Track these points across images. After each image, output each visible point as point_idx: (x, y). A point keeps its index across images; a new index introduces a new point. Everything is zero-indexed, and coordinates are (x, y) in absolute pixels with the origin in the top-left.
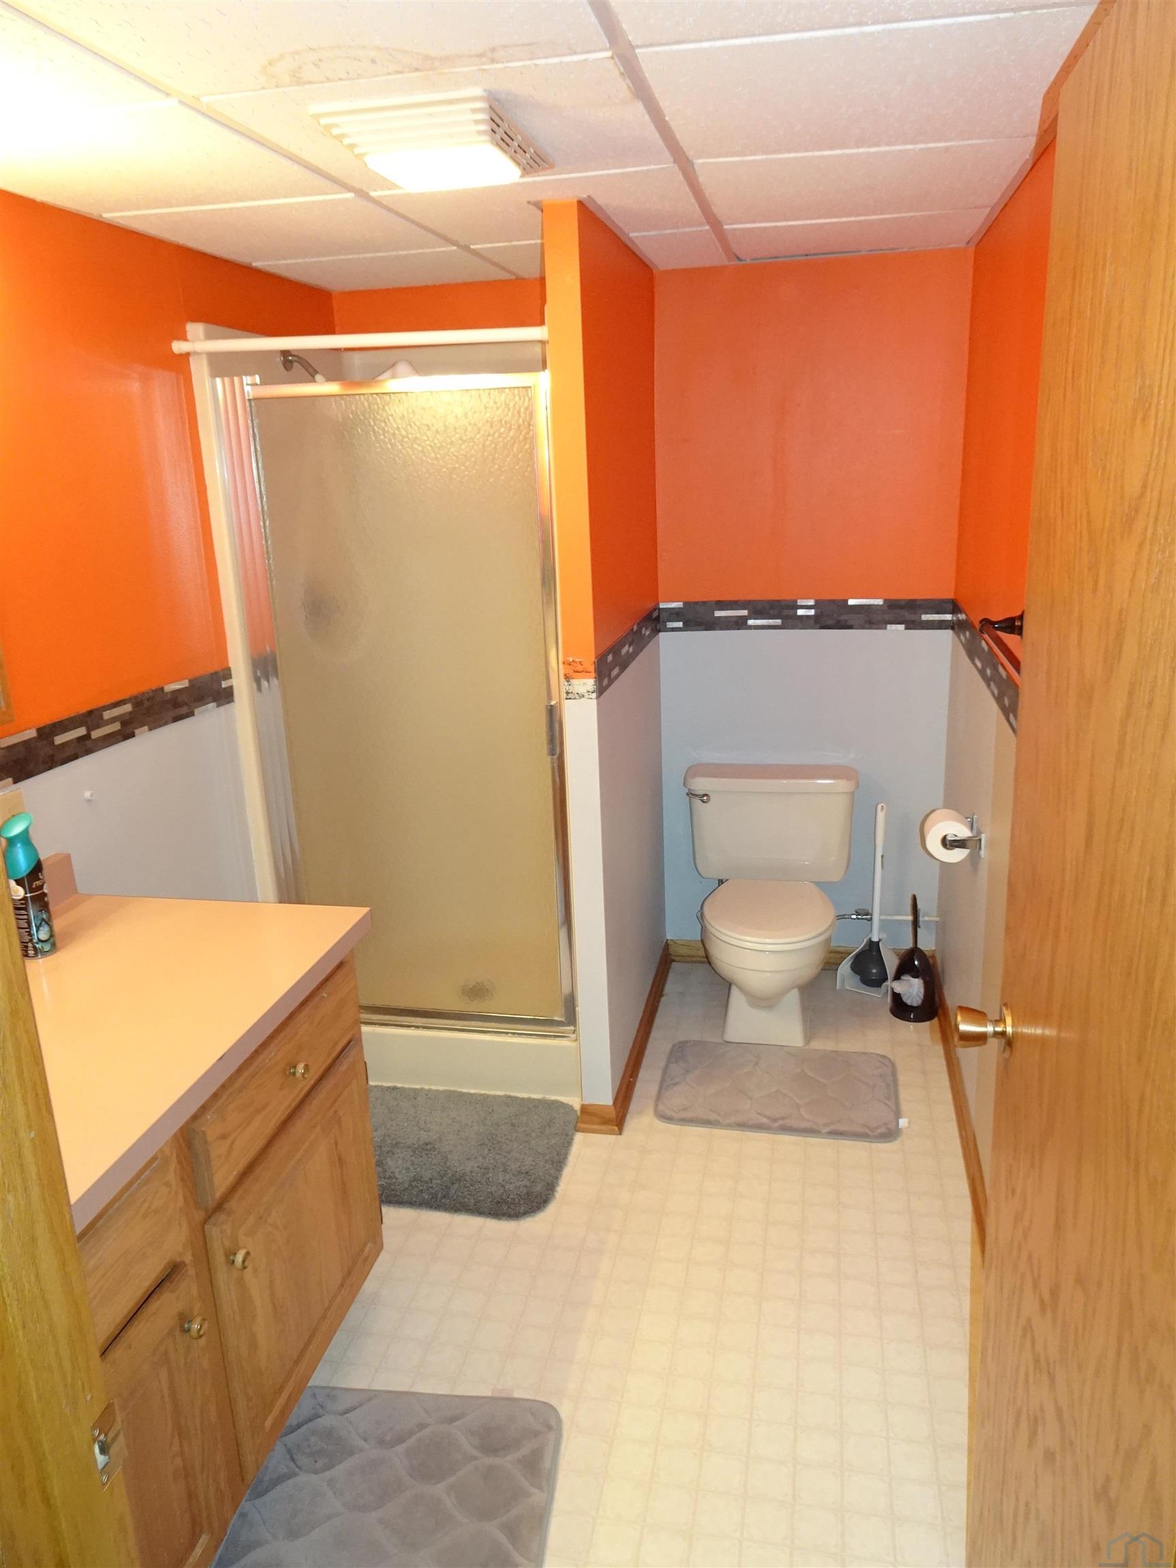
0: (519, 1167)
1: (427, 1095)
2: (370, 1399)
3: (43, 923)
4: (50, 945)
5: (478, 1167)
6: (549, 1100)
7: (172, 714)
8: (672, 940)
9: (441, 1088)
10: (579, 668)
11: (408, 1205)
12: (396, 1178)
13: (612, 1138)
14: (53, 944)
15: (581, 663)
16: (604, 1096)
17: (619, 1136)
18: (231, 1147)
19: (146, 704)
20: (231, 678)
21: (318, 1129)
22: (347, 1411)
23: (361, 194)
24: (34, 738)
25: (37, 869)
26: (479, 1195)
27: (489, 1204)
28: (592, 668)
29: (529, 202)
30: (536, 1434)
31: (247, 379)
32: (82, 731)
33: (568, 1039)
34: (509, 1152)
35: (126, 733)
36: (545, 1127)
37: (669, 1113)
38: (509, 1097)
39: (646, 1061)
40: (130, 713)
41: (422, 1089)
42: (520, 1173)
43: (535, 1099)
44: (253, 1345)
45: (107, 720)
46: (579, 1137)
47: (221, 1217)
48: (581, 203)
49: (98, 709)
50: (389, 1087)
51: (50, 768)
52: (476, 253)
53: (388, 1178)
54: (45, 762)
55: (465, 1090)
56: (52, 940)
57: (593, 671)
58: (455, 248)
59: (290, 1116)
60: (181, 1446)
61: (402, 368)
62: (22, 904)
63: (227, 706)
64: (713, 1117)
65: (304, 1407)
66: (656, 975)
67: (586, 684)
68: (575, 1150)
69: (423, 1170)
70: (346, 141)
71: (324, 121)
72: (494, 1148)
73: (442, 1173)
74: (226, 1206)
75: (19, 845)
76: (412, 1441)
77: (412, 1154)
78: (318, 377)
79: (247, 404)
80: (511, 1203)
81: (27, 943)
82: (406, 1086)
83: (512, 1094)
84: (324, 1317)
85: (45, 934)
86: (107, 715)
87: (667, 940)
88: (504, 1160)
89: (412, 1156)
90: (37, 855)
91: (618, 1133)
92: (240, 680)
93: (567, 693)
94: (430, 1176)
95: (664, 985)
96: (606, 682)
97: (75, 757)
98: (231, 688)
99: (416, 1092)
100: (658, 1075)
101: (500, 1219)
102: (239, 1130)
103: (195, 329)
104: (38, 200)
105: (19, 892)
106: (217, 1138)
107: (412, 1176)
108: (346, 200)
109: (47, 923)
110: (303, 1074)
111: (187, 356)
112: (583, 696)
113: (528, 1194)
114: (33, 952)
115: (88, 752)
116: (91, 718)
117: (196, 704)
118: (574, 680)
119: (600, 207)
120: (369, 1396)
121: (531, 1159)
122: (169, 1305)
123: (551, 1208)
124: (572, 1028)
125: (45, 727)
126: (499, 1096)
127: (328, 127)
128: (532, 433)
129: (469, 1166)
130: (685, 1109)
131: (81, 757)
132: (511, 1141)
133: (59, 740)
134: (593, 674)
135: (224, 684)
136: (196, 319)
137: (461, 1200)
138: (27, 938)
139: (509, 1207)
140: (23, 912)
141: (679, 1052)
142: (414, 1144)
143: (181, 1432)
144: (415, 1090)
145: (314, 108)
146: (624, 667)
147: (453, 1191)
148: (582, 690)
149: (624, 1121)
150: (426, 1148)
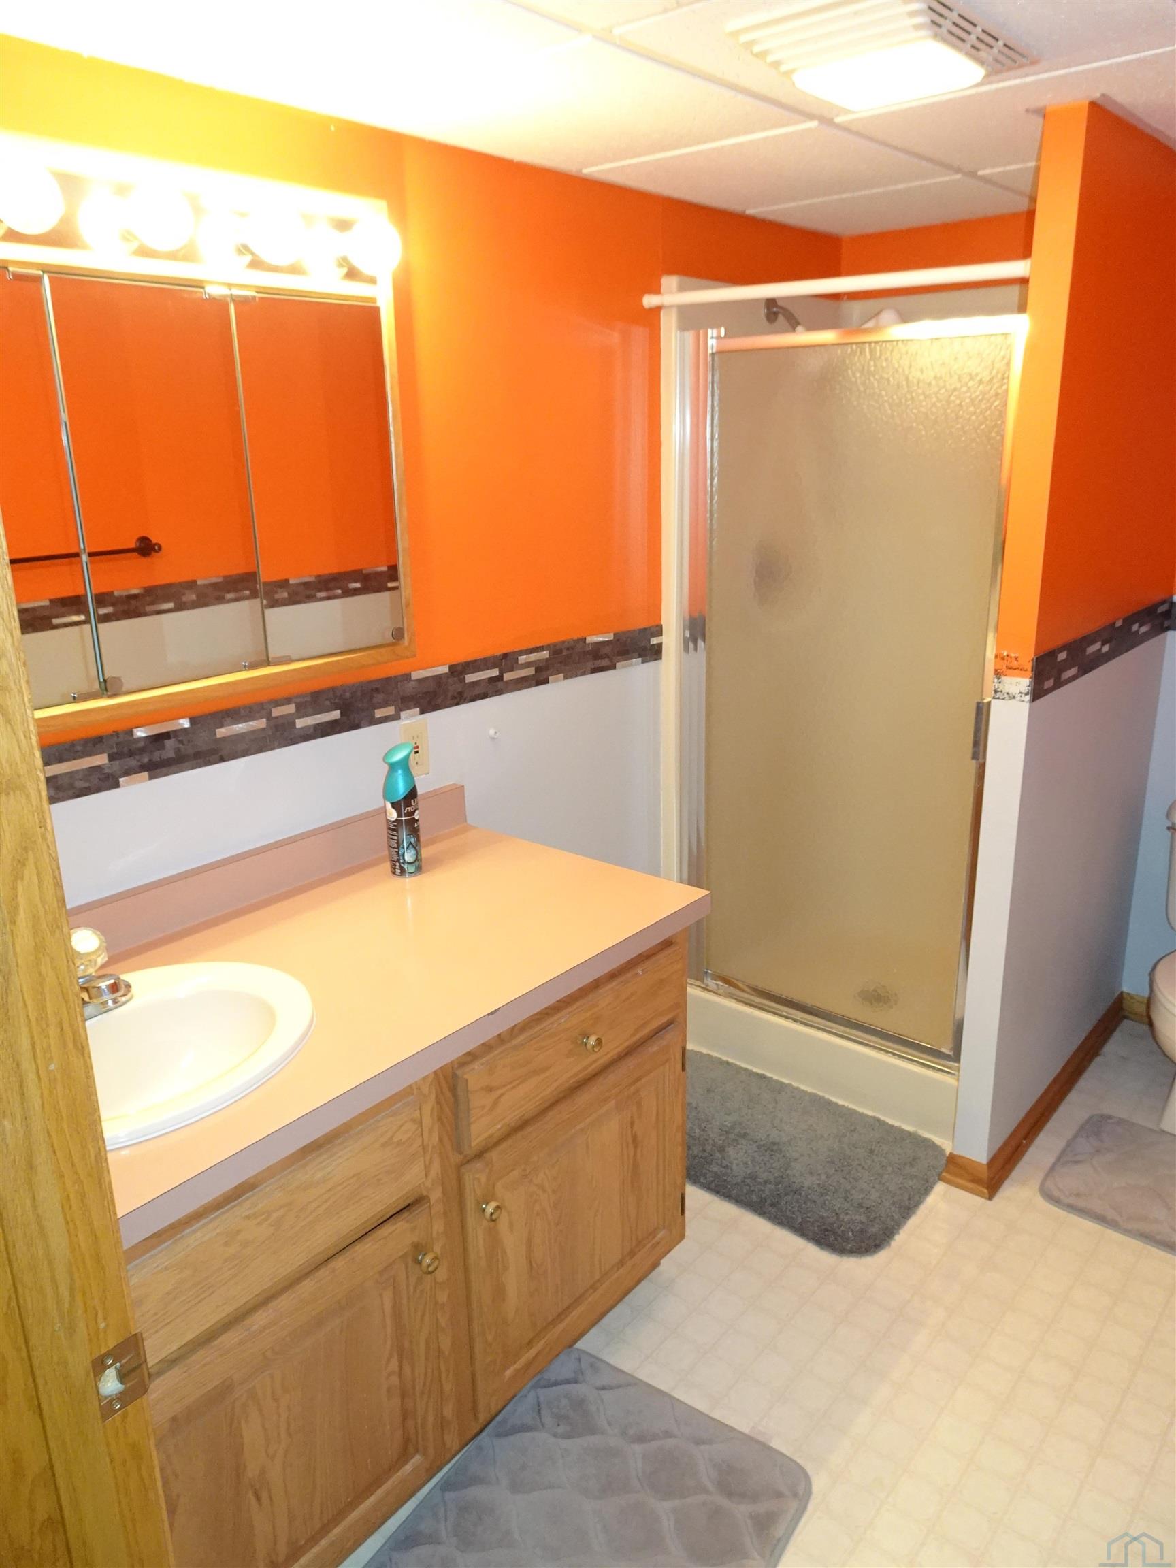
0: (862, 1199)
1: (792, 1092)
2: (629, 1385)
3: (411, 846)
4: (414, 867)
5: (819, 1185)
6: (920, 1136)
7: (590, 665)
8: (1129, 994)
9: (810, 1090)
10: (1015, 664)
11: (734, 1201)
12: (731, 1169)
13: (978, 1201)
14: (419, 866)
15: (1016, 659)
16: (979, 1151)
17: (988, 1202)
18: (496, 1103)
19: (565, 652)
20: (662, 635)
21: (612, 1103)
22: (604, 1388)
23: (827, 121)
24: (446, 674)
25: (412, 794)
26: (809, 1215)
27: (816, 1228)
28: (1029, 666)
29: (1027, 111)
30: (779, 1495)
31: (712, 333)
32: (494, 673)
33: (953, 1076)
34: (856, 1180)
35: (540, 678)
36: (905, 1164)
37: (1056, 1193)
38: (878, 1120)
39: (1051, 1125)
40: (547, 660)
41: (790, 1085)
42: (860, 1206)
43: (905, 1130)
44: (499, 1293)
45: (522, 664)
46: (940, 1187)
47: (479, 1165)
48: (1094, 105)
49: (514, 653)
50: (757, 1074)
51: (458, 704)
52: (986, 180)
53: (724, 1167)
54: (454, 697)
55: (834, 1099)
56: (417, 863)
57: (1030, 669)
58: (958, 176)
59: (580, 1086)
60: (401, 1367)
61: (887, 316)
62: (395, 826)
63: (652, 664)
64: (1111, 1214)
65: (562, 1368)
66: (1096, 1027)
67: (1020, 684)
68: (930, 1200)
69: (761, 1170)
70: (770, 59)
71: (744, 38)
72: (842, 1171)
73: (779, 1179)
74: (487, 1155)
75: (400, 772)
76: (654, 1445)
77: (756, 1149)
78: (799, 328)
79: (709, 359)
80: (839, 1236)
81: (396, 862)
82: (775, 1077)
83: (882, 1118)
84: (593, 1288)
85: (411, 856)
86: (522, 659)
87: (1122, 992)
88: (848, 1187)
89: (755, 1152)
90: (414, 781)
91: (987, 1196)
92: (671, 639)
93: (996, 692)
94: (765, 1179)
95: (1105, 1041)
96: (1049, 684)
97: (485, 696)
98: (660, 645)
99: (782, 1087)
100: (1062, 1144)
101: (822, 1248)
102: (509, 1087)
103: (670, 282)
104: (515, 161)
105: (393, 815)
106: (482, 1089)
107: (748, 1172)
108: (809, 130)
109: (414, 847)
110: (593, 1047)
111: (658, 310)
112: (1014, 697)
113: (862, 1231)
114: (399, 871)
115: (499, 692)
116: (506, 661)
117: (619, 658)
118: (1005, 677)
119: (1122, 107)
120: (632, 1382)
121: (878, 1194)
122: (400, 1234)
123: (882, 1256)
124: (956, 1065)
125: (458, 664)
126: (867, 1116)
127: (749, 45)
128: (1004, 387)
129: (809, 1181)
130: (1078, 1195)
131: (490, 697)
132: (863, 1168)
133: (470, 678)
134: (1030, 673)
135: (654, 641)
136: (671, 272)
137: (788, 1213)
138: (396, 858)
139: (836, 1239)
140: (395, 833)
141: (1096, 1126)
142: (762, 1140)
143: (403, 1354)
144: (782, 1084)
145: (733, 25)
146: (1085, 669)
147: (783, 1202)
148: (1014, 690)
149: (1000, 1187)
150: (771, 1148)
